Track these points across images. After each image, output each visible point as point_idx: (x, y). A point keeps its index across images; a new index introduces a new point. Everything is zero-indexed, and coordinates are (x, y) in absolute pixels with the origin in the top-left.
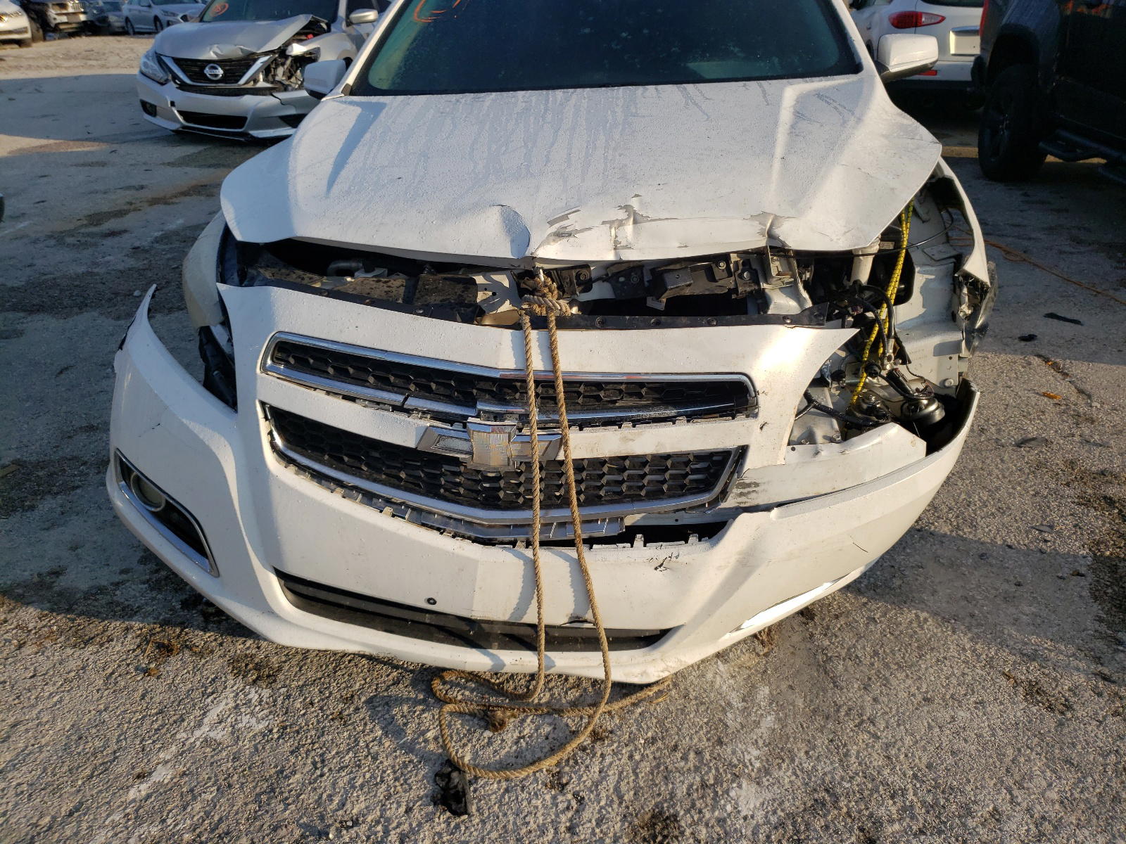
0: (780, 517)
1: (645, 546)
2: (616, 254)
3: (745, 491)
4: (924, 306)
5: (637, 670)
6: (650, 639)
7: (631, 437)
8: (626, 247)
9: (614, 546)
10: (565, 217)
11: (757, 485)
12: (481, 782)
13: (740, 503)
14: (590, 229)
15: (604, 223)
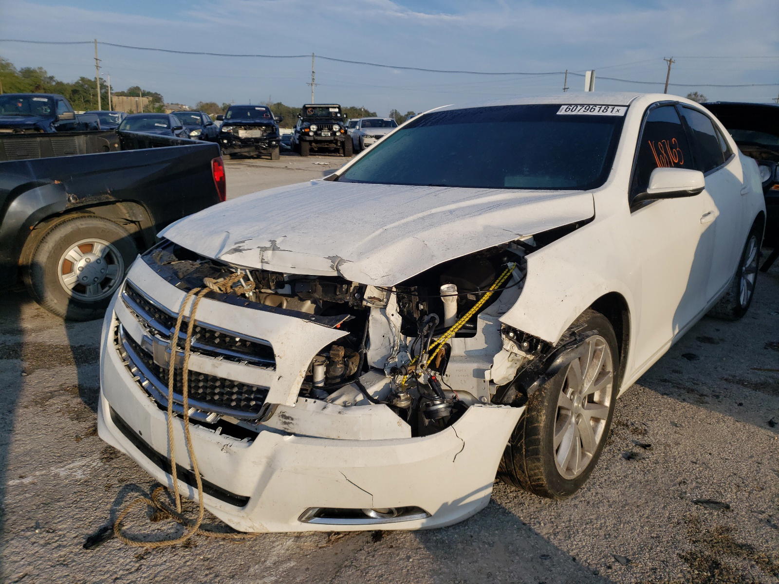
0: (293, 442)
1: (221, 434)
2: (262, 266)
3: (287, 421)
4: (486, 343)
5: (236, 520)
6: (241, 502)
7: (216, 365)
8: (267, 263)
9: (207, 429)
10: (243, 242)
11: (292, 419)
12: (116, 540)
13: (285, 428)
14: (250, 249)
15: (258, 247)
